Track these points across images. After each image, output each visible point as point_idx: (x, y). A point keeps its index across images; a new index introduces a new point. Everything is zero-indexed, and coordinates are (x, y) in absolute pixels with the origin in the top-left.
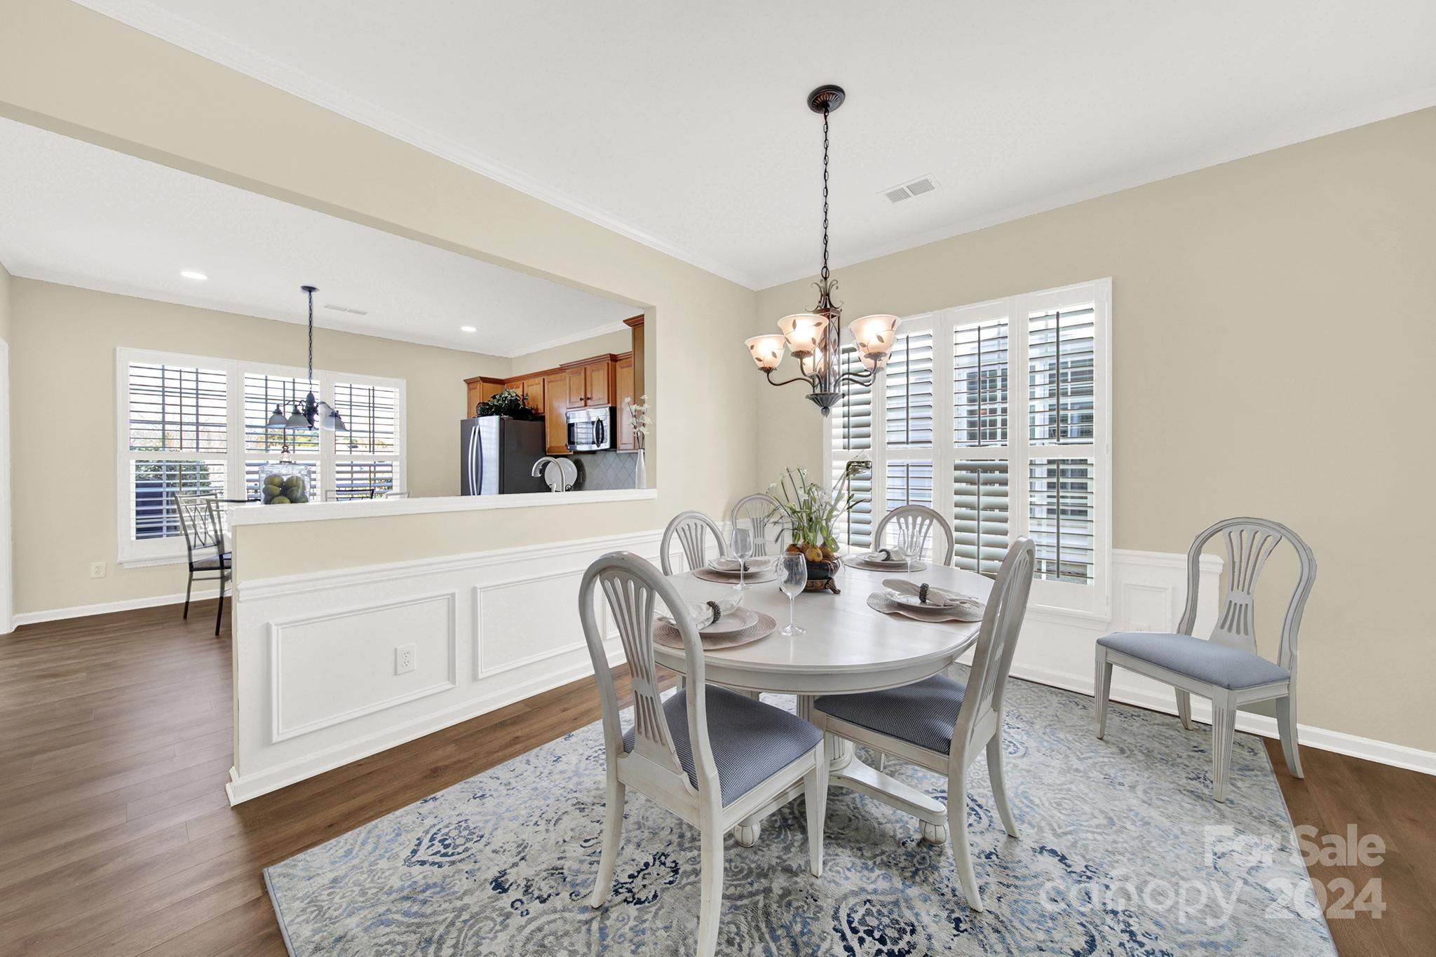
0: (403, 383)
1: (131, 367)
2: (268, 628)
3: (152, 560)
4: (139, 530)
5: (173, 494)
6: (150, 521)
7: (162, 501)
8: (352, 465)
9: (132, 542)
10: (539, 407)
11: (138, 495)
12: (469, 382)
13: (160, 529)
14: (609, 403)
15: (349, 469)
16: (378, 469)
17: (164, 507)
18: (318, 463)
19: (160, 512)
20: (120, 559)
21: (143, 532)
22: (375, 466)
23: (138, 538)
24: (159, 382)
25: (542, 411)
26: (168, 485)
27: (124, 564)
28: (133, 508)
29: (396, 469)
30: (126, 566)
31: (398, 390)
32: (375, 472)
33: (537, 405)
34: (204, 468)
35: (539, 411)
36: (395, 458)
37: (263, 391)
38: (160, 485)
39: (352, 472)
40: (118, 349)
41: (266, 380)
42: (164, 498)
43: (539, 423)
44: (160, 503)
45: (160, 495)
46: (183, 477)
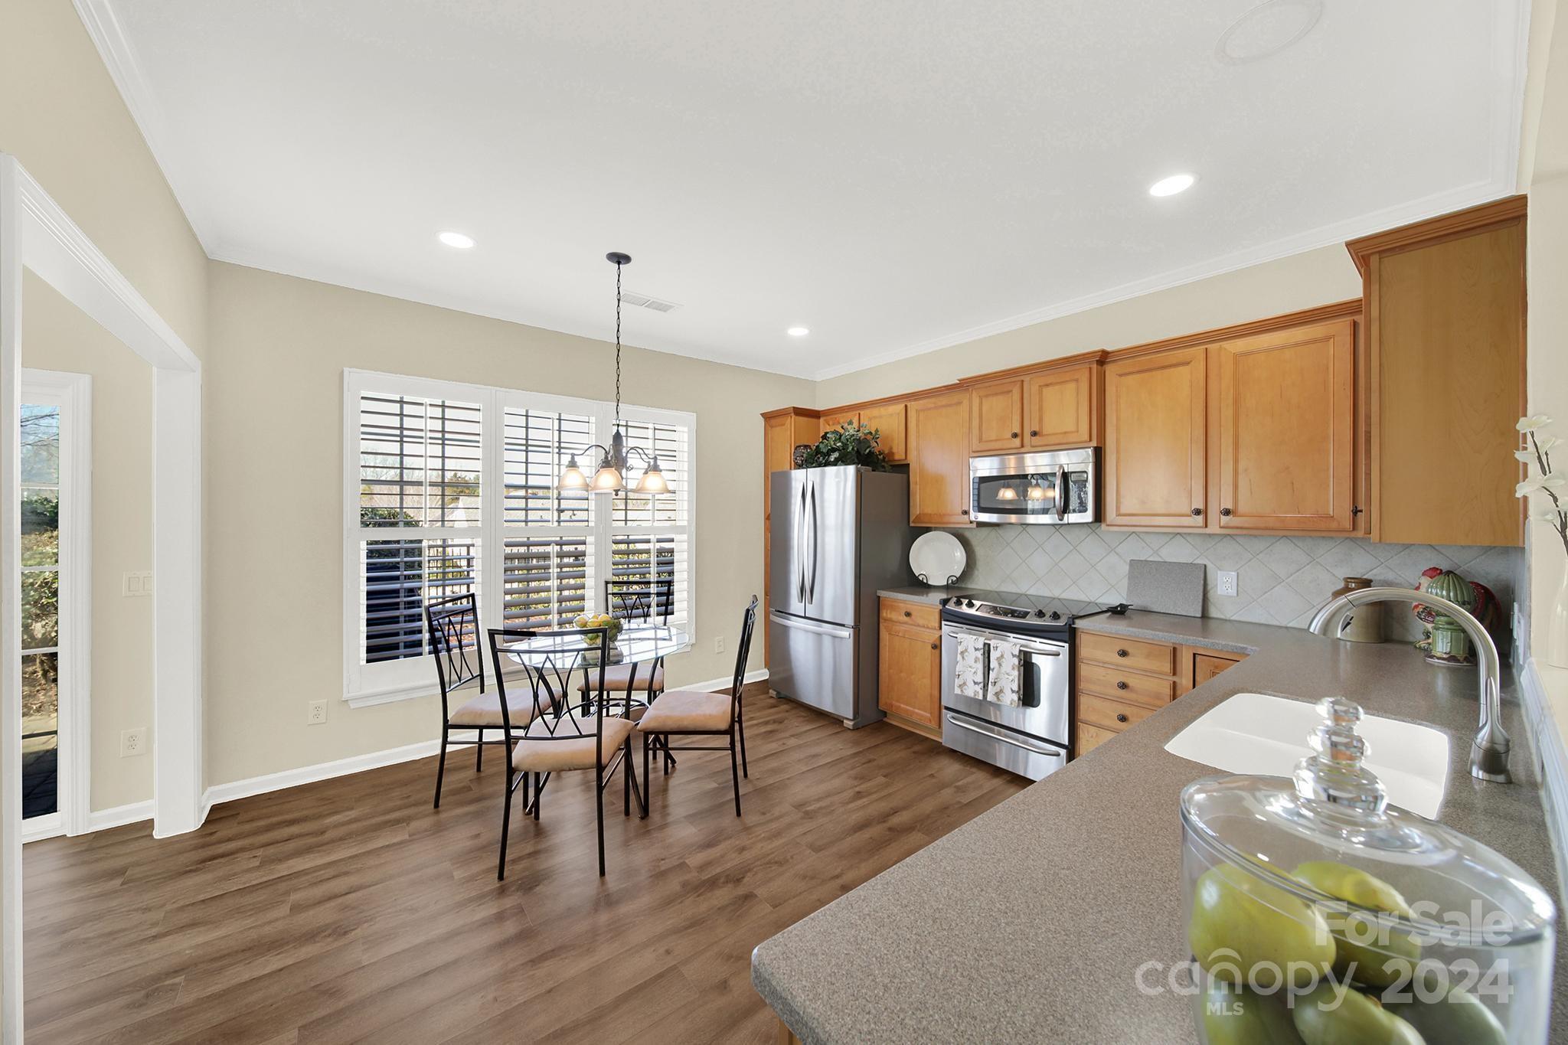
0: (692, 417)
1: (363, 398)
3: (381, 694)
4: (369, 650)
6: (380, 635)
7: (398, 604)
8: (628, 542)
9: (362, 667)
10: (895, 450)
11: (370, 595)
12: (768, 417)
14: (1090, 440)
17: (402, 612)
20: (345, 696)
21: (374, 651)
23: (368, 661)
24: (395, 422)
25: (904, 457)
26: (407, 577)
27: (350, 702)
28: (363, 615)
30: (353, 705)
31: (686, 429)
33: (891, 448)
35: (897, 457)
37: (522, 433)
38: (397, 579)
40: (346, 370)
41: (527, 416)
43: (898, 477)
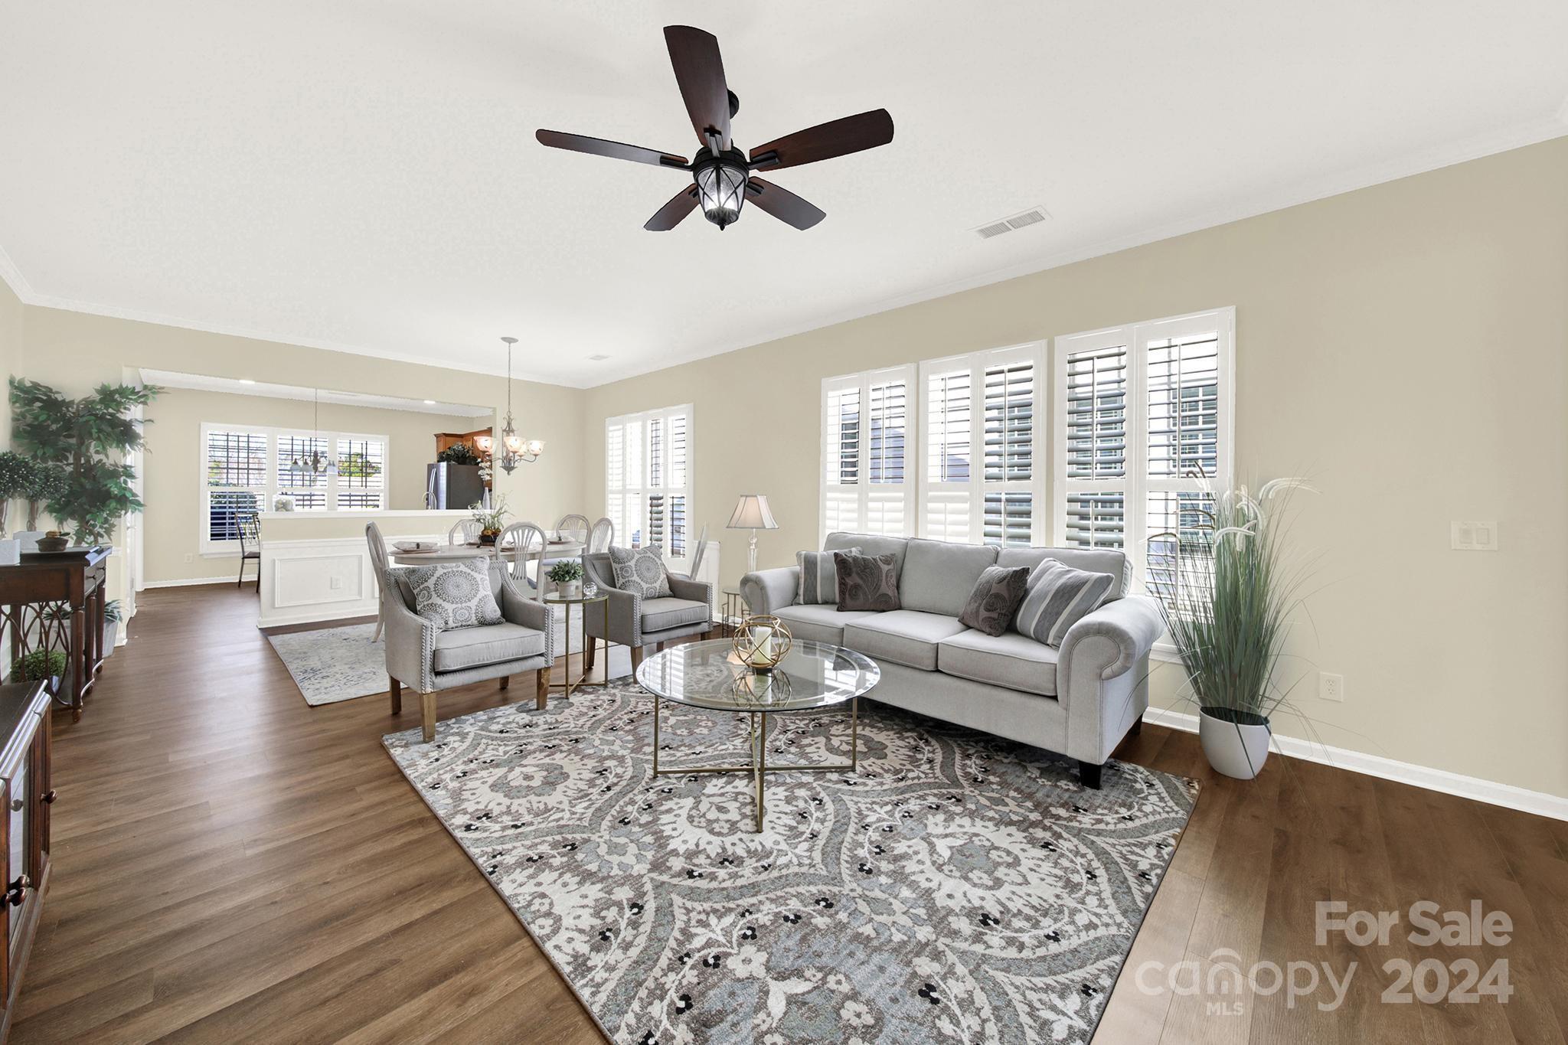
1: (208, 434)
2: (274, 560)
3: (220, 553)
4: (212, 535)
5: (233, 513)
6: (218, 530)
8: (350, 496)
9: (208, 543)
11: (212, 513)
12: (438, 437)
13: (224, 535)
15: (348, 498)
16: (369, 498)
17: (227, 521)
18: (326, 494)
19: (225, 524)
20: (201, 553)
21: (215, 536)
22: (367, 496)
23: (211, 540)
26: (230, 507)
27: (203, 555)
28: (209, 521)
29: (381, 498)
30: (206, 557)
32: (366, 500)
34: (252, 497)
36: (381, 491)
37: (290, 447)
38: (225, 507)
39: (350, 500)
40: (202, 422)
41: (292, 440)
42: (227, 516)
44: (225, 518)
45: (225, 513)
46: (238, 502)
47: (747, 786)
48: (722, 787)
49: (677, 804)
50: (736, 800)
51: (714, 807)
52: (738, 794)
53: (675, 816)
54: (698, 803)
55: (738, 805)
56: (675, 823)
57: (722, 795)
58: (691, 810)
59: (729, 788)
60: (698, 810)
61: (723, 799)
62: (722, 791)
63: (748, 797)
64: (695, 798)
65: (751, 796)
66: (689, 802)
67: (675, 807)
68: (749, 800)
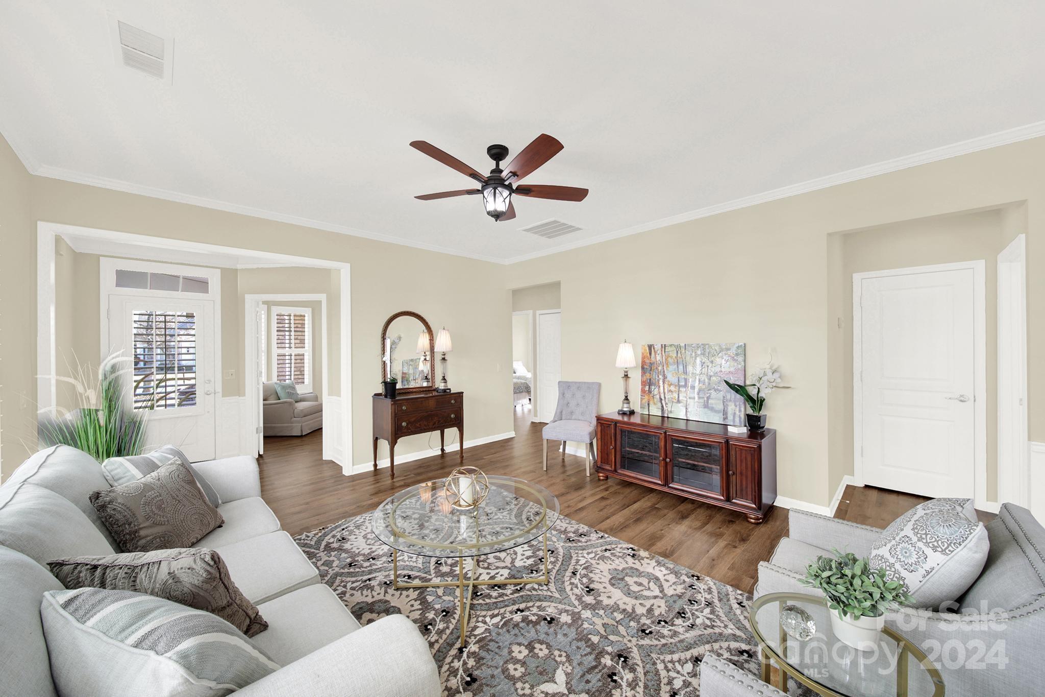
47: (480, 574)
48: (497, 574)
49: (525, 562)
50: (489, 564)
51: (502, 559)
52: (488, 568)
53: (524, 555)
54: (513, 562)
55: (488, 561)
56: (524, 551)
57: (497, 568)
58: (516, 558)
59: (493, 573)
60: (512, 558)
61: (497, 564)
62: (497, 571)
63: (481, 566)
64: (515, 566)
65: (479, 566)
66: (519, 563)
67: (525, 560)
68: (481, 564)
